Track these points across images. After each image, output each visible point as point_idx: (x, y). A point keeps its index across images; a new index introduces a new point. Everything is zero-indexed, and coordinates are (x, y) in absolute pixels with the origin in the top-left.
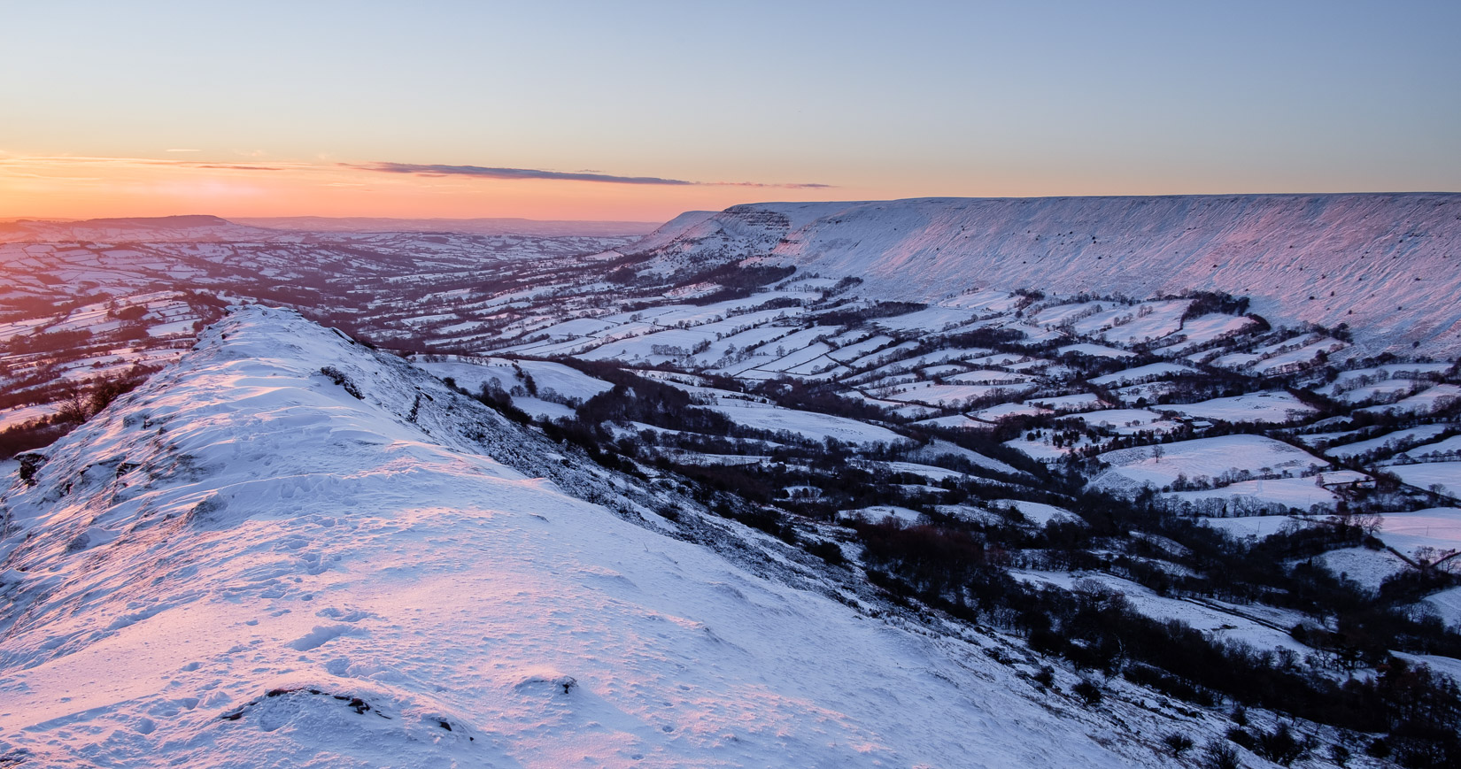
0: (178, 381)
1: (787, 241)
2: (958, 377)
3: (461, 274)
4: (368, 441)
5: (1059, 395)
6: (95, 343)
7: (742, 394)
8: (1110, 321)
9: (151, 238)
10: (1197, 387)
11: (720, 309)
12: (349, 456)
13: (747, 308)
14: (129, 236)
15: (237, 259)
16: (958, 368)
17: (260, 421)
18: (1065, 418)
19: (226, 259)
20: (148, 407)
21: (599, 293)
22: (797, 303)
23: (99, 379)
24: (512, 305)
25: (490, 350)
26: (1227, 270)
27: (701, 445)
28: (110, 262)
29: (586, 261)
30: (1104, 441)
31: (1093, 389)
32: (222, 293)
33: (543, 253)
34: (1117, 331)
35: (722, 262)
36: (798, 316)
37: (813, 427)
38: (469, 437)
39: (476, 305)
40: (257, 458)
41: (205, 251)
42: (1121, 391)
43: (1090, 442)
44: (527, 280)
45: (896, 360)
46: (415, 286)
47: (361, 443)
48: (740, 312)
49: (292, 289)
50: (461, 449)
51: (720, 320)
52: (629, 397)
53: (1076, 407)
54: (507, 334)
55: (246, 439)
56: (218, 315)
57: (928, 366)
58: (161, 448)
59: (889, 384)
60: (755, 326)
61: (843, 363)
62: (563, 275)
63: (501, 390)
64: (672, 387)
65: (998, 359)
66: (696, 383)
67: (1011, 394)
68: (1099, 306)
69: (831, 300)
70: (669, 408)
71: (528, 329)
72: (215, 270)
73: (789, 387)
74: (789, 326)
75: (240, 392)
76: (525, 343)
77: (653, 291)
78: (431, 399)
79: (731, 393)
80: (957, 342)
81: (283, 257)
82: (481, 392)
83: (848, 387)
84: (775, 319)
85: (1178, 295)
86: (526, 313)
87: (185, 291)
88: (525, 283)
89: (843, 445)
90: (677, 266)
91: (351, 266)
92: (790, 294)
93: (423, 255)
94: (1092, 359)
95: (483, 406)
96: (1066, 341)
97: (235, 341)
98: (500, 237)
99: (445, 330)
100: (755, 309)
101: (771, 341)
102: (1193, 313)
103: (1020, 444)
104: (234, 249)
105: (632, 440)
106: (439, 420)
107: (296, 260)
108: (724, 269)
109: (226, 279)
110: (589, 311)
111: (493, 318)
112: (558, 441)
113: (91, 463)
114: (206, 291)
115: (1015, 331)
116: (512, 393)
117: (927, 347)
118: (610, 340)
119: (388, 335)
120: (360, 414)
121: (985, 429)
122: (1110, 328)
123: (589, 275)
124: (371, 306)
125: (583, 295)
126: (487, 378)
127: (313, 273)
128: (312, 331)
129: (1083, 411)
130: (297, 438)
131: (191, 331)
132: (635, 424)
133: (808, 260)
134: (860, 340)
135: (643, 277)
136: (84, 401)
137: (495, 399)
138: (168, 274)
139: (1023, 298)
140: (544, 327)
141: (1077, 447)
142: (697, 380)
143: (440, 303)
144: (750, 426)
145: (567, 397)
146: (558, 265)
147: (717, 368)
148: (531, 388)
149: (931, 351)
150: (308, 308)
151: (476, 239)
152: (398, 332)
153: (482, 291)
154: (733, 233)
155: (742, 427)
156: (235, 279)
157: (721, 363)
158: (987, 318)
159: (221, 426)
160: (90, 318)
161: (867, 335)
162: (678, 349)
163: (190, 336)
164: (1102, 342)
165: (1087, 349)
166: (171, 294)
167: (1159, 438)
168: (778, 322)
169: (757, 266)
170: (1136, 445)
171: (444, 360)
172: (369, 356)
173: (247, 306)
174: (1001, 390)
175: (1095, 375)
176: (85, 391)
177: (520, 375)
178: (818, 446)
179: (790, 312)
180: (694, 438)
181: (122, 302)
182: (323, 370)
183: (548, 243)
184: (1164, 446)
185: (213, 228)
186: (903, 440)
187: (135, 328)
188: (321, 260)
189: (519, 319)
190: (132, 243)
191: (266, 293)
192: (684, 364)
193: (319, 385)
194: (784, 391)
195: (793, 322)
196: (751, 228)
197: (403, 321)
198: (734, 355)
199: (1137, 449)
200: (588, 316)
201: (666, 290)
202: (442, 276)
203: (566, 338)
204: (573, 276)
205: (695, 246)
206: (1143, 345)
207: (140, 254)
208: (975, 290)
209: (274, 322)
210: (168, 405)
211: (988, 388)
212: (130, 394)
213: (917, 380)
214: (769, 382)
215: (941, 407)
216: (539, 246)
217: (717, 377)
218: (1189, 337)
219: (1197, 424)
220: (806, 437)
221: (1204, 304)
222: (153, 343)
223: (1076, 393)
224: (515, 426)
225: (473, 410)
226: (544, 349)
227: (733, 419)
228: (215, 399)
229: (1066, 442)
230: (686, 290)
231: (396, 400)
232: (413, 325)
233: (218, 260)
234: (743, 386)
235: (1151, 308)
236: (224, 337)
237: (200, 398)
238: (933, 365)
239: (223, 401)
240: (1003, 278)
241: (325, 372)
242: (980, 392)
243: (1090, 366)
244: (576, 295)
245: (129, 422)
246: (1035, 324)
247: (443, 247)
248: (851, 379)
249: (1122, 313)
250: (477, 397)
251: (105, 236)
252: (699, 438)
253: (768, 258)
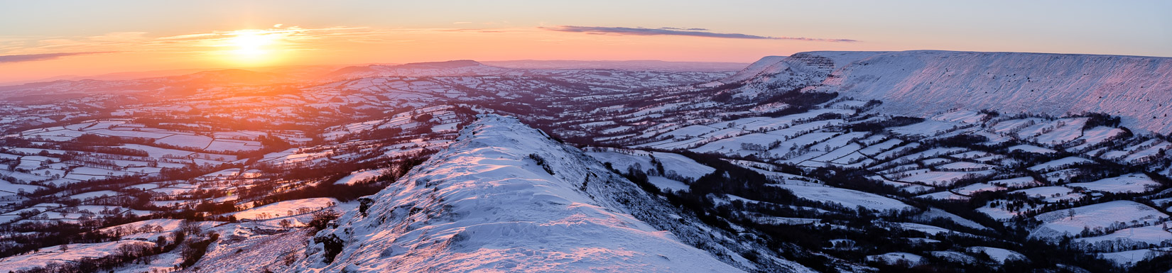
0: (447, 159)
1: (832, 76)
2: (945, 166)
3: (619, 96)
4: (556, 202)
5: (1009, 178)
6: (403, 135)
7: (802, 177)
8: (1040, 130)
9: (438, 74)
10: (1093, 172)
11: (788, 120)
12: (544, 211)
13: (806, 119)
14: (425, 73)
15: (484, 86)
16: (945, 160)
17: (492, 186)
18: (1014, 192)
19: (478, 86)
20: (429, 174)
21: (707, 109)
22: (839, 116)
23: (404, 156)
24: (650, 116)
25: (635, 145)
26: (1107, 100)
27: (773, 211)
28: (415, 88)
29: (699, 88)
30: (1039, 207)
31: (1031, 174)
32: (474, 106)
33: (671, 82)
34: (1046, 136)
35: (789, 89)
36: (840, 125)
37: (849, 199)
38: (619, 202)
39: (627, 116)
40: (489, 209)
41: (466, 81)
42: (1048, 175)
43: (1030, 207)
44: (660, 99)
45: (904, 155)
46: (589, 103)
47: (552, 203)
48: (801, 122)
49: (515, 105)
50: (613, 209)
51: (787, 127)
52: (726, 178)
53: (1021, 185)
54: (646, 135)
55: (483, 197)
56: (471, 120)
57: (925, 159)
58: (435, 199)
59: (900, 171)
60: (811, 131)
61: (869, 157)
62: (684, 96)
63: (641, 171)
64: (754, 171)
65: (971, 155)
66: (770, 169)
67: (980, 178)
68: (1033, 121)
69: (862, 115)
70: (752, 185)
71: (660, 131)
72: (471, 92)
73: (833, 172)
74: (833, 131)
75: (481, 167)
76: (658, 141)
77: (743, 108)
78: (596, 176)
79: (794, 176)
80: (944, 143)
81: (510, 85)
82: (628, 172)
83: (873, 173)
84: (824, 127)
85: (1080, 115)
86: (659, 121)
87: (454, 105)
88: (659, 102)
89: (869, 211)
90: (759, 92)
91: (550, 90)
92: (834, 110)
93: (595, 83)
94: (1030, 154)
95: (629, 182)
96: (1013, 143)
97: (480, 136)
98: (644, 72)
99: (606, 132)
100: (811, 120)
101: (822, 142)
102: (1088, 126)
103: (986, 210)
104: (483, 80)
105: (726, 206)
106: (601, 190)
107: (518, 87)
108: (790, 94)
109: (477, 98)
110: (700, 120)
111: (638, 124)
112: (678, 207)
113: (396, 206)
114: (465, 105)
115: (981, 136)
116: (648, 173)
117: (925, 146)
118: (714, 139)
119: (571, 134)
120: (552, 184)
121: (963, 200)
122: (1040, 134)
123: (701, 97)
124: (561, 115)
125: (697, 110)
126: (632, 163)
127: (528, 94)
128: (526, 131)
129: (1025, 188)
130: (513, 198)
131: (455, 130)
132: (729, 196)
133: (847, 88)
134: (881, 142)
135: (737, 99)
136: (395, 169)
137: (637, 177)
138: (445, 95)
139: (986, 115)
140: (671, 130)
141: (1022, 211)
142: (771, 167)
143: (604, 114)
144: (807, 198)
145: (684, 177)
146: (681, 90)
147: (785, 159)
148: (661, 170)
149: (928, 149)
150: (523, 116)
151: (629, 73)
152: (578, 132)
153: (631, 106)
154: (796, 70)
155: (802, 199)
156: (482, 98)
157: (788, 156)
158: (963, 128)
159: (469, 188)
160: (402, 121)
161: (885, 138)
162: (759, 146)
163: (454, 132)
164: (1035, 144)
165: (1026, 148)
166: (446, 107)
167: (1072, 204)
168: (826, 129)
169: (812, 92)
170: (1058, 209)
171: (605, 151)
172: (559, 147)
173: (488, 115)
174: (973, 174)
175: (1033, 165)
176: (396, 163)
177: (654, 161)
178: (853, 212)
179: (834, 122)
180: (769, 206)
181: (419, 111)
182: (530, 155)
183: (675, 76)
184: (1075, 209)
185: (472, 67)
186: (910, 208)
187: (425, 127)
188: (533, 87)
189: (654, 125)
190: (427, 77)
191: (500, 107)
192: (763, 156)
193: (528, 165)
194: (830, 175)
195: (836, 129)
196: (808, 67)
197: (581, 125)
198: (796, 151)
199: (1059, 212)
200: (699, 124)
201: (752, 107)
202: (606, 97)
203: (685, 138)
204: (690, 97)
205: (772, 78)
206: (1060, 145)
207: (431, 83)
208: (955, 109)
209: (503, 124)
210: (440, 174)
211: (965, 174)
212: (420, 166)
213: (918, 168)
214: (820, 169)
215: (934, 185)
216: (669, 78)
217: (785, 165)
218: (1087, 141)
219: (1094, 194)
220: (845, 206)
221: (1096, 120)
222: (434, 136)
223: (1020, 177)
224: (649, 195)
225: (623, 184)
226: (670, 145)
227: (795, 193)
228: (467, 172)
229: (1015, 208)
230: (765, 107)
231: (574, 176)
232: (587, 128)
233: (473, 86)
234: (802, 171)
235: (1064, 122)
236: (474, 133)
237: (458, 170)
238: (929, 158)
239: (471, 173)
240: (973, 102)
241: (532, 157)
242: (960, 176)
243: (1029, 159)
244: (692, 110)
245: (418, 183)
246: (993, 132)
247: (608, 78)
248: (875, 167)
249: (1047, 125)
250: (625, 176)
251: (413, 73)
252: (772, 206)
253: (820, 87)
